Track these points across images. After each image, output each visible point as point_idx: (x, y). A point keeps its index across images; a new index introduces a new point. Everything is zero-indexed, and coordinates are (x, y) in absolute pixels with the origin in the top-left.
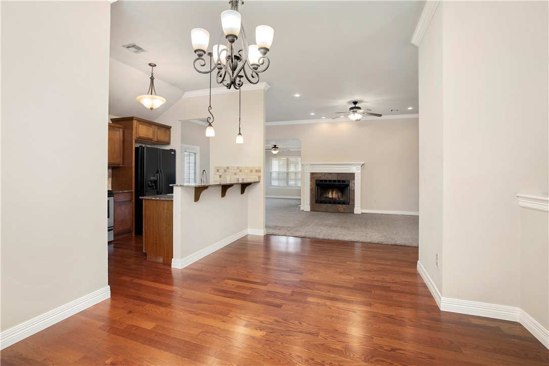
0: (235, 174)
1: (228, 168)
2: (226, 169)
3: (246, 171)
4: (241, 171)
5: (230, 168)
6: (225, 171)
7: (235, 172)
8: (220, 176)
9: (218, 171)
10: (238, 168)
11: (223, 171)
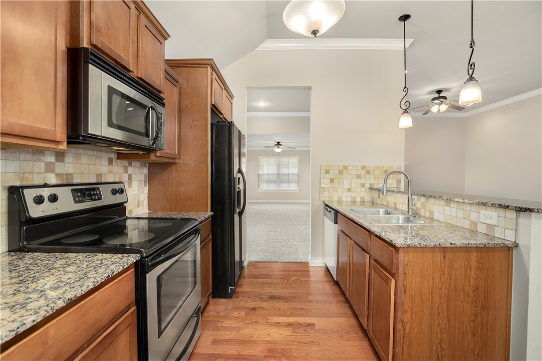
0: (359, 177)
1: (345, 167)
2: (341, 168)
3: (377, 172)
4: (368, 172)
5: (349, 168)
6: (341, 172)
7: (358, 173)
8: (332, 181)
9: (327, 172)
10: (363, 168)
11: (337, 172)
